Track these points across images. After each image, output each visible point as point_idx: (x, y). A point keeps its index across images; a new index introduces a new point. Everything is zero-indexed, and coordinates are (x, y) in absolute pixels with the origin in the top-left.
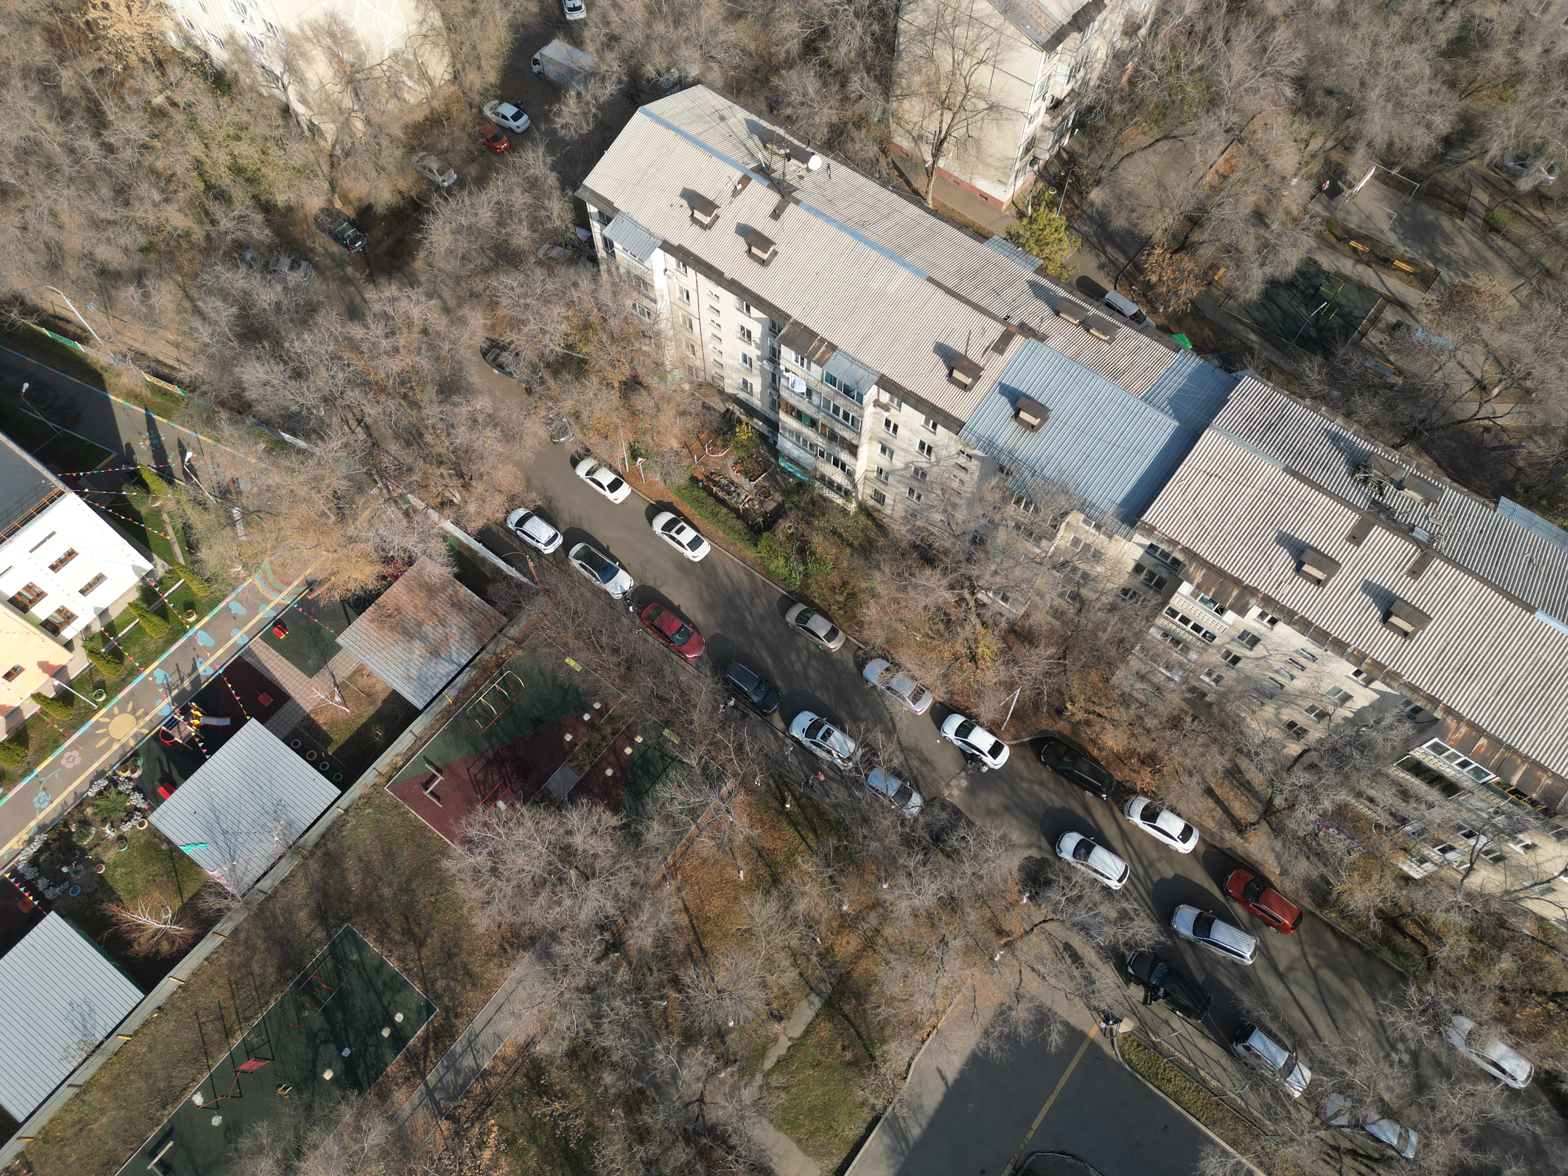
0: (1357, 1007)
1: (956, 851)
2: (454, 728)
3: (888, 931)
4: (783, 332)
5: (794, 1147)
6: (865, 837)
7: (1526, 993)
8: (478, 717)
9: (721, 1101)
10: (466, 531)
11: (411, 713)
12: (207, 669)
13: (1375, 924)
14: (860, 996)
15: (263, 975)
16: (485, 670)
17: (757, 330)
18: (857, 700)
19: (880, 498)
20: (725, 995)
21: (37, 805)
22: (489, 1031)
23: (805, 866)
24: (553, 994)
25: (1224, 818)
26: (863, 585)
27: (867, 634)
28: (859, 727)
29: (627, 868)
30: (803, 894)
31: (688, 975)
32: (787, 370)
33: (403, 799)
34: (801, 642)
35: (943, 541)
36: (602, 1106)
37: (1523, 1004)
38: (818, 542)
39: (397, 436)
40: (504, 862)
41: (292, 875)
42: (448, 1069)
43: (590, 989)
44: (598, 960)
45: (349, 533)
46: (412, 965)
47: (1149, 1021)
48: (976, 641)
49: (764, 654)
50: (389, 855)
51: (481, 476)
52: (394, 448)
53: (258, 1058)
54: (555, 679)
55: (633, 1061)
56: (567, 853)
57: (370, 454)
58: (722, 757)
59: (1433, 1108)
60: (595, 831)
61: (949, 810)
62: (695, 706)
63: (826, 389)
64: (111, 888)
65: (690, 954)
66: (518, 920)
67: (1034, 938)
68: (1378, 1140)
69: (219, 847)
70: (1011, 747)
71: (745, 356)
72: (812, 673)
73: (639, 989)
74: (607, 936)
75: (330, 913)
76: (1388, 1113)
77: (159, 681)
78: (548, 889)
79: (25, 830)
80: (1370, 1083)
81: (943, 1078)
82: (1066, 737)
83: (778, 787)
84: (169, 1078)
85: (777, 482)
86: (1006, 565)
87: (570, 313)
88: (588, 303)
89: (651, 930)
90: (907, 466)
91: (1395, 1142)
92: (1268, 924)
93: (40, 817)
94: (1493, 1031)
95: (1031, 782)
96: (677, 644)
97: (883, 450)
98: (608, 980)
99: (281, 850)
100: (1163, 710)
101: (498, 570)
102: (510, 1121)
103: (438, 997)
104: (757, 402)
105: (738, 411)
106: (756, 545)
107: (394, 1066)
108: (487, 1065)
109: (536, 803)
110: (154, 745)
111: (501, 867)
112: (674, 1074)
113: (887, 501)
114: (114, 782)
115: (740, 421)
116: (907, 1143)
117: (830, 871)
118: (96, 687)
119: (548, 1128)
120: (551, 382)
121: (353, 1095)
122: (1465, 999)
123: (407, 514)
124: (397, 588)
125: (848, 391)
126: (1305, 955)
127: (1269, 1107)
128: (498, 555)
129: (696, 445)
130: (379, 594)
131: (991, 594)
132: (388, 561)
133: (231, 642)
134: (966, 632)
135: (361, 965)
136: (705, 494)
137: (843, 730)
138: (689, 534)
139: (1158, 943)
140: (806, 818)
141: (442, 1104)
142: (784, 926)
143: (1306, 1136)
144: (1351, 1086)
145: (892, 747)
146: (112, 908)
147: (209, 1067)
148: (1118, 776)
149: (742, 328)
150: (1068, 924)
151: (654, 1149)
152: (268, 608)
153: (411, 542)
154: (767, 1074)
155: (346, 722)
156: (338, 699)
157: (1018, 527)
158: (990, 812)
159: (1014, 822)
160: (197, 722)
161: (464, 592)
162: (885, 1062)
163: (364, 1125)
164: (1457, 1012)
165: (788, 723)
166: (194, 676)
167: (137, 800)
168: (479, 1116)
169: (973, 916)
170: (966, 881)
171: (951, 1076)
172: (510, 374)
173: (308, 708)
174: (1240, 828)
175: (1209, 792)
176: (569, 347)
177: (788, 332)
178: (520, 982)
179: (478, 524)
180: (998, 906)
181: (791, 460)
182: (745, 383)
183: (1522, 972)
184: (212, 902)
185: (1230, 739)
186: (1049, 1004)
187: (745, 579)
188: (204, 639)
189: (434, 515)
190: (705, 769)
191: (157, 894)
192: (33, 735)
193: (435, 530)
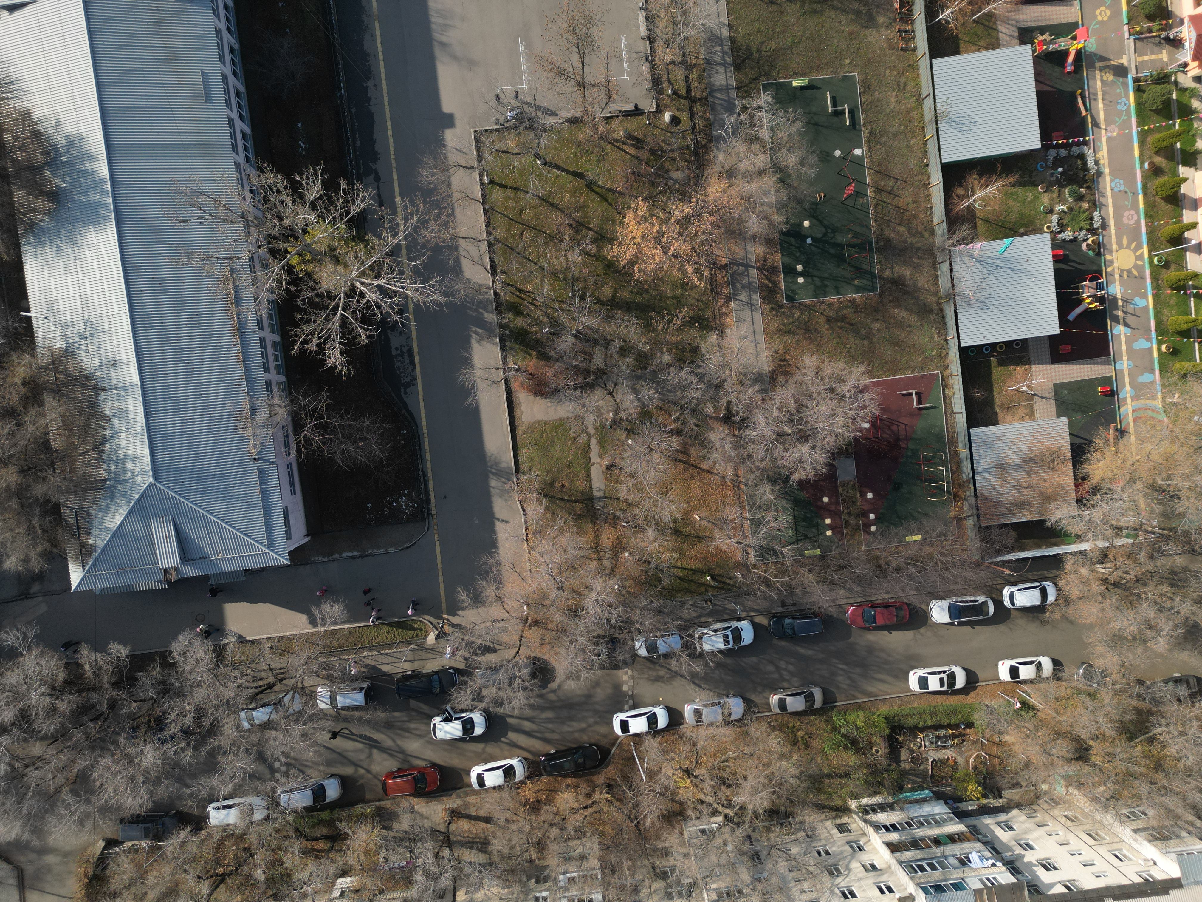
0: (322, 768)
1: (596, 644)
2: (939, 438)
3: (593, 565)
4: (1026, 892)
5: (545, 418)
6: (652, 602)
7: (240, 864)
8: (933, 457)
9: (600, 403)
10: (1071, 553)
11: (973, 421)
12: (1119, 332)
13: (344, 827)
14: (578, 518)
15: (894, 229)
16: (960, 485)
17: (1045, 877)
18: (729, 678)
19: (843, 828)
20: (647, 452)
21: (1117, 180)
22: (749, 319)
23: (668, 554)
24: (736, 365)
25: (467, 812)
26: (795, 757)
27: (764, 726)
28: (713, 662)
29: (762, 460)
30: (656, 540)
31: (675, 442)
32: (993, 865)
33: (922, 376)
34: (795, 681)
35: (776, 834)
36: (656, 345)
37: (236, 857)
38: (851, 759)
39: (1185, 570)
40: (831, 399)
41: (936, 284)
42: (750, 284)
43: (718, 387)
44: (729, 403)
45: (1139, 483)
46: (822, 307)
47: (421, 653)
48: (696, 786)
49: (810, 653)
50: (896, 343)
51: (1103, 597)
52: (1180, 561)
53: (850, 196)
54: (915, 519)
55: (662, 377)
56: (803, 437)
57: (1188, 543)
58: (772, 569)
59: (247, 750)
60: (801, 461)
61: (620, 664)
62: (818, 582)
63: (955, 876)
64: (1024, 186)
65: (684, 453)
66: (791, 381)
67: (516, 637)
68: (263, 706)
69: (992, 258)
70: (618, 737)
71: (1032, 848)
72: (770, 668)
73: (694, 411)
74: (737, 419)
75: (894, 288)
76: (268, 725)
77: (1137, 300)
78: (793, 411)
79: (1106, 164)
80: (287, 732)
81: (503, 521)
82: (593, 774)
83: (724, 583)
84: (884, 145)
85: (916, 775)
86: (724, 856)
87: (1181, 765)
88: (1177, 784)
89: (717, 444)
90: (848, 868)
91: (254, 713)
92: (399, 770)
93: (1108, 178)
94: (242, 825)
95: (590, 726)
96: (867, 609)
97: (873, 867)
98: (715, 399)
99: (957, 289)
100: (554, 848)
101: (1022, 549)
102: (694, 294)
103: (792, 307)
104: (988, 821)
105: (994, 802)
106: (886, 718)
107: (778, 258)
108: (732, 304)
109: (848, 444)
110: (1095, 268)
111: (830, 395)
112: (635, 391)
113: (835, 831)
114: (1092, 231)
115: (985, 796)
116: (493, 474)
117: (653, 566)
118: (1167, 262)
119: (673, 309)
120: (1134, 702)
121: (784, 228)
122: (268, 830)
123: (1119, 528)
124: (1069, 481)
125: (939, 888)
126: (368, 771)
127: (330, 669)
128: (1033, 558)
129: (994, 750)
130: (1075, 466)
131: (714, 826)
132: (1095, 490)
133: (1125, 358)
134: (708, 785)
135: (848, 281)
136: (953, 722)
137: (721, 651)
138: (934, 684)
139: (449, 701)
140: (692, 581)
141: (736, 268)
142: (651, 514)
143: (301, 672)
144: (296, 721)
145: (684, 670)
146: (1011, 179)
147: (869, 169)
148: (545, 779)
149: (1055, 868)
150: (505, 663)
151: (612, 351)
152: (1129, 396)
153: (1096, 515)
154: (590, 436)
155: (1004, 382)
156: (1024, 389)
157: (740, 892)
158: (597, 684)
159: (579, 692)
160: (1088, 301)
161: (1026, 517)
162: (538, 499)
163: (765, 222)
164: (268, 818)
165: (756, 626)
166: (1121, 321)
167: (1068, 235)
168: (712, 280)
169: (558, 617)
170: (577, 632)
171: (499, 526)
172: (1166, 682)
173: (1035, 368)
174: (455, 814)
175: (488, 820)
176: (1152, 740)
177: (1022, 895)
178: (758, 355)
179: (1069, 565)
180: (549, 636)
181: (924, 801)
182: (1011, 828)
183: (249, 877)
184: (963, 231)
185: (502, 866)
186: (480, 610)
187: (870, 689)
188: (1142, 344)
189: (1102, 544)
190: (775, 553)
191: (996, 207)
192: (1168, 207)
193: (1090, 535)
